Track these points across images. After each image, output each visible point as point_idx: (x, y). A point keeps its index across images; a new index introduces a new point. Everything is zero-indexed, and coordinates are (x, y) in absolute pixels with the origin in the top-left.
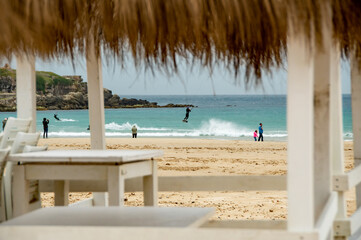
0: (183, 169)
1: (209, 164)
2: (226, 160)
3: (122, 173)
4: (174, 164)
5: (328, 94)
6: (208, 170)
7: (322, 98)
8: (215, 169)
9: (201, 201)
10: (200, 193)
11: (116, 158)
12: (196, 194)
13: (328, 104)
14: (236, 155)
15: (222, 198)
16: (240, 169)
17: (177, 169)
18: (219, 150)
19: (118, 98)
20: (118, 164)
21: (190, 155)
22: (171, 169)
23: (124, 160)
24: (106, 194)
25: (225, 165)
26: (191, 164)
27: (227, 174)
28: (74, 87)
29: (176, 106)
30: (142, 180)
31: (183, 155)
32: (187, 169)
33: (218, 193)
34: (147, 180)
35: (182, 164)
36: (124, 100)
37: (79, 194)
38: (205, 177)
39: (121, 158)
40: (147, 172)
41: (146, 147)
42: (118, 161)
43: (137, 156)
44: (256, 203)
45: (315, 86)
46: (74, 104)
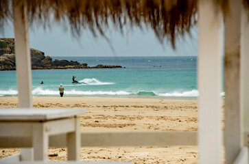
0: (111, 126)
1: (136, 121)
2: (151, 117)
3: (46, 130)
4: (102, 122)
5: (238, 55)
6: (134, 127)
7: (233, 59)
8: (141, 126)
9: (127, 156)
10: (127, 149)
11: (40, 116)
12: (122, 149)
13: (238, 65)
14: (161, 113)
15: (147, 153)
16: (164, 126)
17: (105, 126)
18: (145, 108)
19: (50, 59)
20: (42, 121)
21: (117, 113)
22: (99, 126)
23: (48, 117)
24: (32, 150)
25: (151, 122)
26: (118, 122)
27: (152, 130)
28: (8, 49)
29: (106, 67)
30: (65, 137)
31: (111, 113)
32: (115, 126)
33: (143, 148)
34: (71, 136)
35: (110, 121)
36: (56, 61)
37: (12, 150)
38: (131, 134)
39: (45, 116)
40: (71, 129)
41: (77, 105)
42: (42, 118)
43: (60, 114)
44: (178, 158)
45: (226, 48)
46: (9, 65)
